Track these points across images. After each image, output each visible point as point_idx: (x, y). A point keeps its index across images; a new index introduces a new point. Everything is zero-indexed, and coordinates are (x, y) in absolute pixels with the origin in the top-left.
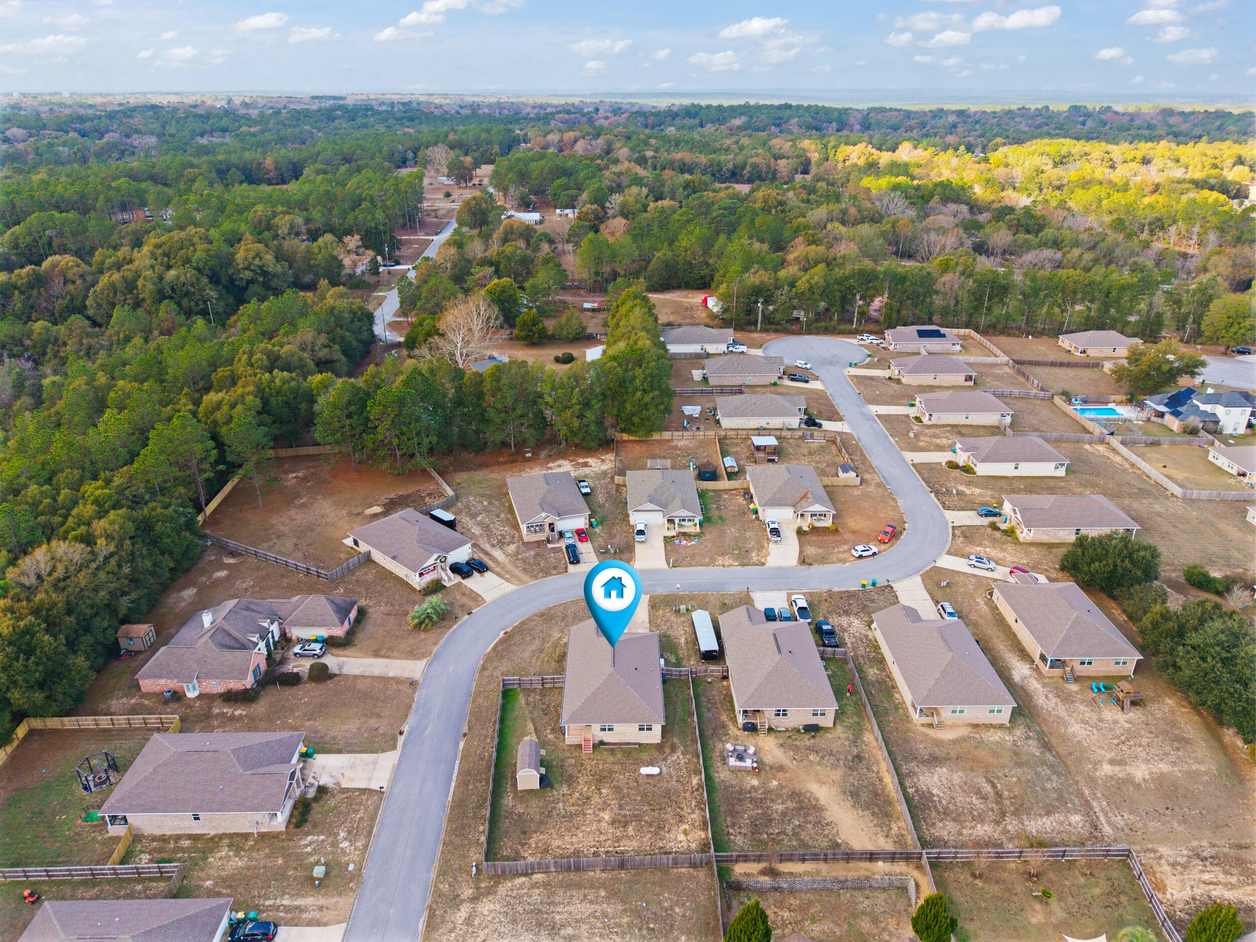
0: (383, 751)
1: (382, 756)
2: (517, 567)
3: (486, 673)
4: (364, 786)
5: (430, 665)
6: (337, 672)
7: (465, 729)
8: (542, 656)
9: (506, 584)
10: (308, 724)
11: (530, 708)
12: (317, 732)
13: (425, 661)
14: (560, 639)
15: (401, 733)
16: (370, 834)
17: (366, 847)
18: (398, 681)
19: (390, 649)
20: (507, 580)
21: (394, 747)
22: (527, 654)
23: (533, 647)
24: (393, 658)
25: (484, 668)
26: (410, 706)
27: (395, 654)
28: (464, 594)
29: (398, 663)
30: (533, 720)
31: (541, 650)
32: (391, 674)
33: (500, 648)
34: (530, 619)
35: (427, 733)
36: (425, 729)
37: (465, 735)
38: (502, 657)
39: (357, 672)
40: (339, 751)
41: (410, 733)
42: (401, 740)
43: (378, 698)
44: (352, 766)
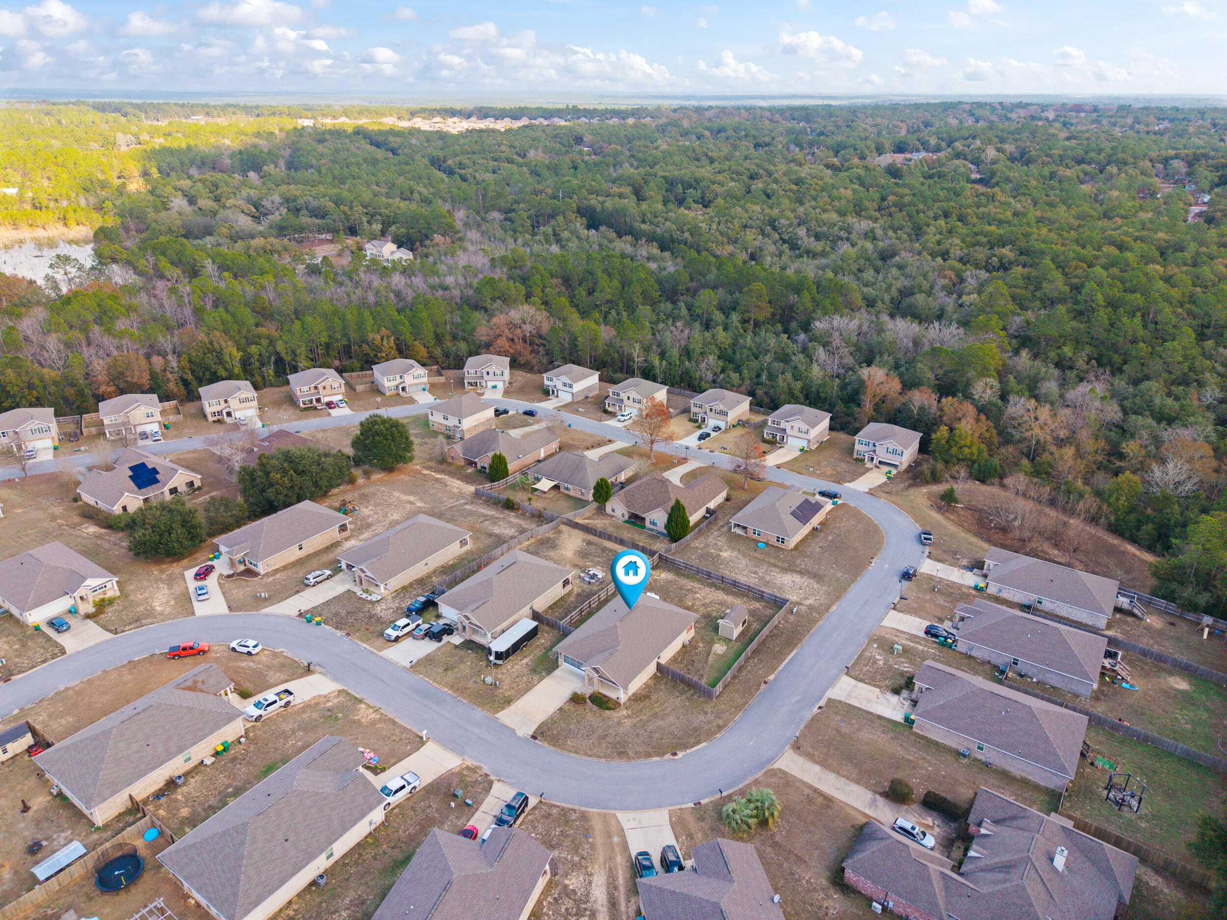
0: (840, 702)
1: (842, 699)
2: (593, 847)
3: (721, 722)
4: (861, 684)
5: (772, 760)
6: (878, 797)
7: (763, 686)
8: (657, 710)
9: (625, 826)
10: (911, 758)
11: (701, 672)
12: (901, 745)
13: (777, 766)
14: (628, 717)
15: (820, 708)
16: (861, 656)
17: (864, 650)
18: (811, 757)
19: (810, 801)
20: (621, 831)
21: (830, 700)
22: (671, 719)
23: (660, 723)
24: (811, 787)
25: (720, 728)
26: (806, 727)
27: (807, 791)
28: (690, 836)
29: (806, 778)
30: (706, 662)
31: (655, 716)
32: (817, 768)
33: (692, 741)
34: (638, 755)
35: (798, 698)
36: (798, 701)
37: (765, 682)
38: (695, 730)
39: (854, 787)
40: (880, 717)
41: (813, 705)
42: (822, 703)
43: (837, 749)
44: (869, 701)
